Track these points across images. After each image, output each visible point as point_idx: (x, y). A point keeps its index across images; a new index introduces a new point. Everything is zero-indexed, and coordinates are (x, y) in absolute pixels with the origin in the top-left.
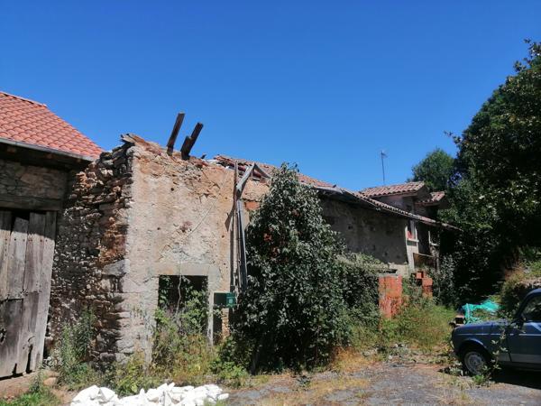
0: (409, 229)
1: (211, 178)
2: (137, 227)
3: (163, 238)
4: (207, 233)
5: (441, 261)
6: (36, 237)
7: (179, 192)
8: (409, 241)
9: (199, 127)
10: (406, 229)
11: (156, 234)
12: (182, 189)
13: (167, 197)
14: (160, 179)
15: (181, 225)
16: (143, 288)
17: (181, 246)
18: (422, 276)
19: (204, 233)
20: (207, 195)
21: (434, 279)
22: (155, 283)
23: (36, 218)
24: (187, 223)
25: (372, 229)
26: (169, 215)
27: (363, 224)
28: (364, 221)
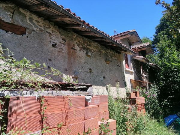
0: (127, 63)
5: (150, 86)
8: (126, 70)
10: (124, 62)
18: (136, 96)
21: (146, 98)
25: (87, 54)
27: (77, 47)
28: (78, 45)
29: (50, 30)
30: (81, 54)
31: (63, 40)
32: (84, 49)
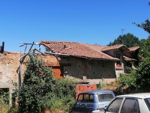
4: (9, 75)
8: (116, 69)
10: (116, 64)
19: (7, 75)
20: (8, 63)
24: (1, 73)
28: (88, 63)
29: (78, 62)
30: (90, 66)
31: (83, 63)
32: (91, 64)
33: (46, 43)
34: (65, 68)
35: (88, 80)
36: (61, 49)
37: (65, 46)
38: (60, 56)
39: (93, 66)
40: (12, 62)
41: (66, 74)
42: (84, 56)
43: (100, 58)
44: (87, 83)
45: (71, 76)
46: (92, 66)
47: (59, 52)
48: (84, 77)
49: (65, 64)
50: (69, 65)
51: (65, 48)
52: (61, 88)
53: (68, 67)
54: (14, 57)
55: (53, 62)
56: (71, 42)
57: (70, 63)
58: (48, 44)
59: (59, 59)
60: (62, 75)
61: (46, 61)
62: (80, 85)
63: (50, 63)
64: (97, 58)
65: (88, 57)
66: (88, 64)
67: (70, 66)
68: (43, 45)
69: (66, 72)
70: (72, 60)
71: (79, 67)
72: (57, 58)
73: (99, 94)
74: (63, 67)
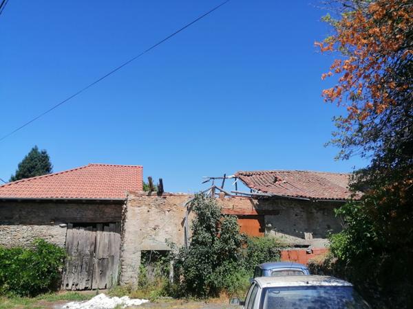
1: (171, 202)
2: (130, 230)
3: (143, 234)
4: (169, 229)
6: (112, 233)
7: (152, 212)
9: (161, 181)
11: (139, 232)
12: (154, 210)
13: (145, 215)
14: (141, 208)
15: (153, 227)
16: (133, 256)
17: (153, 236)
19: (167, 229)
20: (169, 211)
22: (139, 254)
23: (111, 225)
24: (157, 226)
26: (147, 223)
28: (315, 209)
29: (293, 206)
30: (319, 215)
31: (303, 208)
32: (320, 210)
33: (245, 175)
34: (267, 218)
35: (316, 239)
36: (268, 184)
37: (276, 178)
38: (257, 197)
39: (326, 214)
40: (175, 210)
41: (269, 229)
42: (301, 196)
43: (337, 199)
44: (307, 246)
45: (278, 231)
46: (323, 213)
47: (259, 190)
48: (308, 235)
49: (268, 210)
50: (275, 213)
51: (275, 182)
52: (256, 254)
53: (272, 217)
54: (177, 201)
55: (245, 207)
56: (293, 170)
57: (276, 208)
58: (248, 176)
59: (256, 202)
60: (262, 230)
61: (231, 207)
62: (289, 249)
63: (238, 210)
64: (329, 199)
65: (310, 198)
66: (314, 211)
67: (278, 213)
68: (240, 178)
69: (270, 225)
70: (281, 203)
71: (296, 215)
72: (251, 200)
73: (274, 270)
74: (264, 216)
